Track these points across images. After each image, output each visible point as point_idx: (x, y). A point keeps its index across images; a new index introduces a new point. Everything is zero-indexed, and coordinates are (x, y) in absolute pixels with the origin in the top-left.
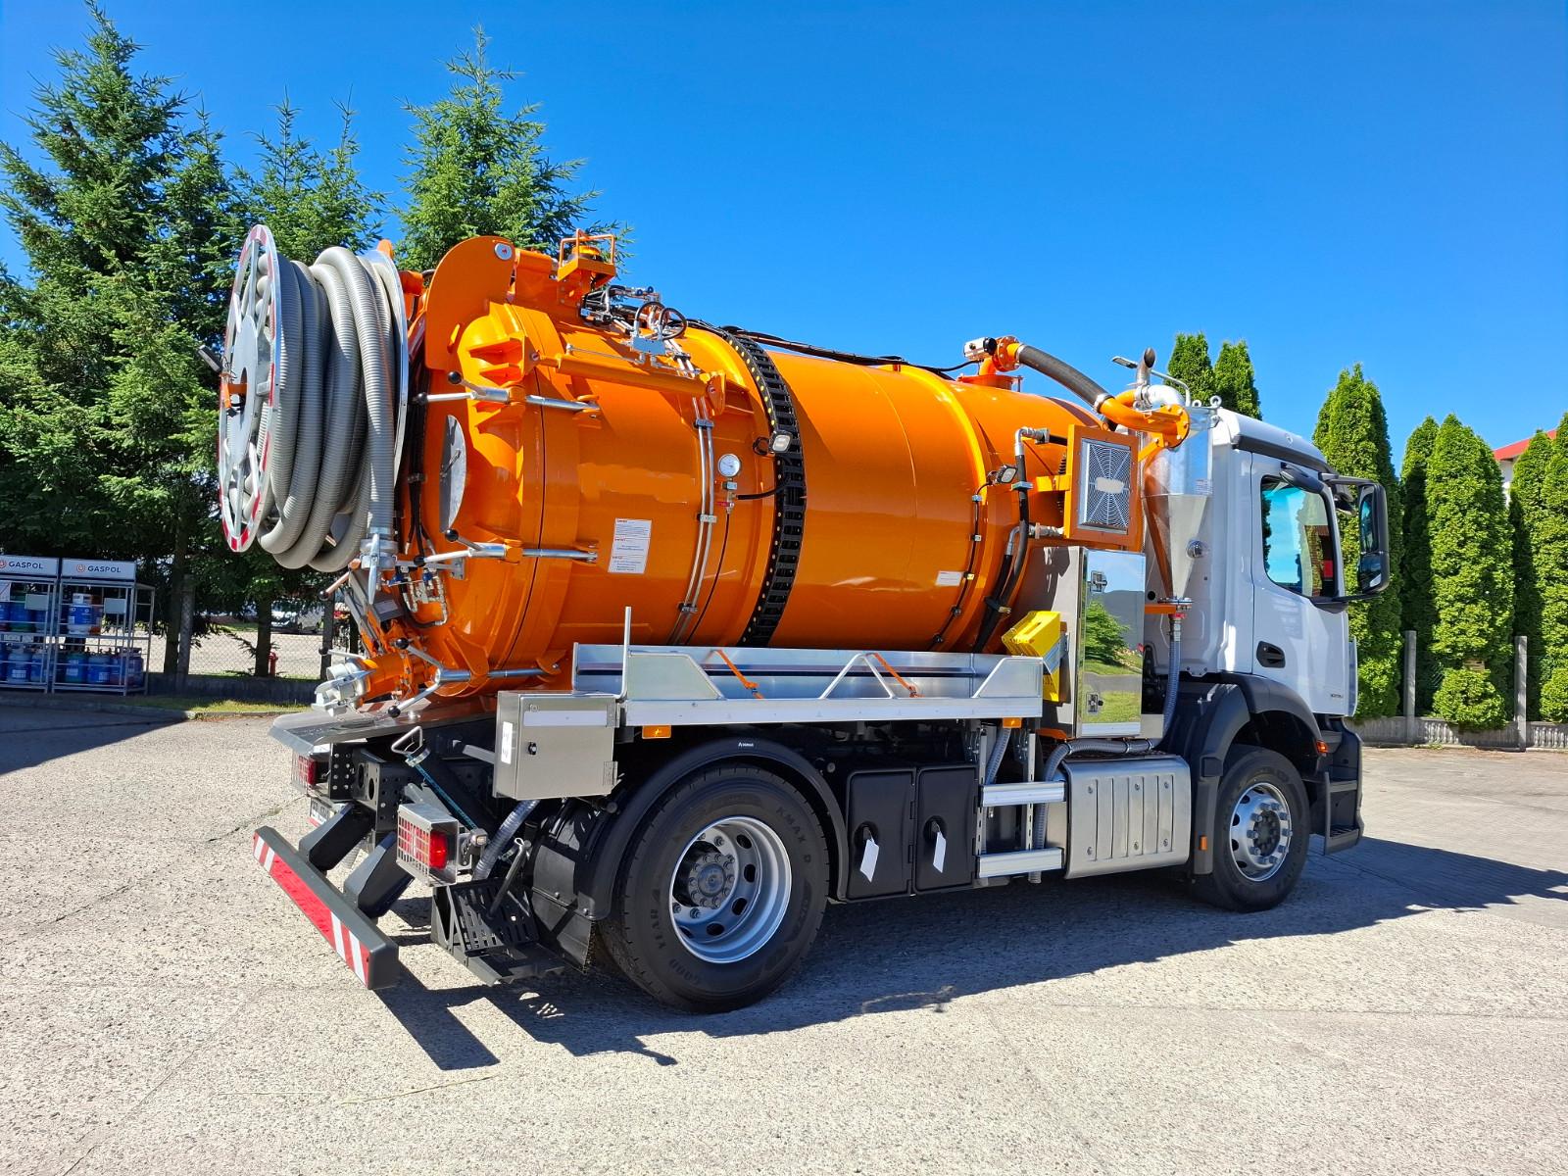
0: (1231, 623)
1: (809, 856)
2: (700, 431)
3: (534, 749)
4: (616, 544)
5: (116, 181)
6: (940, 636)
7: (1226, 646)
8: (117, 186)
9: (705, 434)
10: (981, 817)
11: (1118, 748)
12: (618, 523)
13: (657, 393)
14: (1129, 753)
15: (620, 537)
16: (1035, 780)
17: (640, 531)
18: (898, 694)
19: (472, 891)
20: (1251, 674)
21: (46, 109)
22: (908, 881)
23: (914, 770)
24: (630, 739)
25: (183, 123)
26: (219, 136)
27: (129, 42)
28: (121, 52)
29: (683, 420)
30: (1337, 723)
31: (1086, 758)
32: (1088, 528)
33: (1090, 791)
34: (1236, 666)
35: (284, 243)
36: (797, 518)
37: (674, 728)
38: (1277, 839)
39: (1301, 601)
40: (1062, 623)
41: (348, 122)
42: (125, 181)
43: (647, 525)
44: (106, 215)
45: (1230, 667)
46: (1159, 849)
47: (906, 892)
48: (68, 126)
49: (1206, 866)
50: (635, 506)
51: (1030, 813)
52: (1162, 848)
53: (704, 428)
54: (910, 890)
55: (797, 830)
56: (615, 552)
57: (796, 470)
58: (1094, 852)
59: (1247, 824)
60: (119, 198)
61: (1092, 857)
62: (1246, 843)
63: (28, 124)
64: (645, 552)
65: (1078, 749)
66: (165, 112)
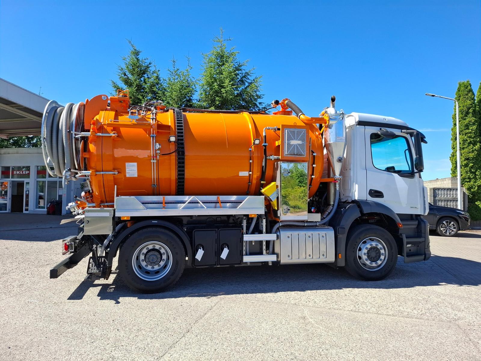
0: (356, 183)
1: (178, 253)
2: (152, 138)
3: (87, 222)
4: (127, 169)
5: (134, 87)
6: (248, 191)
7: (355, 191)
8: (135, 88)
9: (153, 138)
10: (244, 244)
11: (303, 224)
12: (127, 164)
13: (142, 129)
14: (306, 226)
15: (127, 167)
16: (266, 233)
17: (133, 166)
18: (207, 207)
19: (103, 258)
20: (367, 200)
21: (120, 71)
22: (216, 262)
23: (217, 229)
24: (116, 220)
25: (152, 69)
26: (159, 71)
27: (139, 51)
28: (137, 53)
29: (147, 135)
30: (419, 217)
31: (287, 227)
32: (289, 156)
33: (288, 237)
34: (358, 198)
35: (171, 97)
36: (183, 159)
37: (131, 217)
38: (380, 257)
39: (393, 175)
40: (277, 185)
41: (189, 61)
42: (136, 86)
43: (136, 164)
44: (133, 95)
45: (356, 198)
46: (320, 257)
47: (215, 265)
48: (125, 75)
49: (342, 263)
50: (132, 159)
51: (264, 243)
52: (321, 257)
53: (153, 137)
54: (217, 264)
55: (173, 245)
56: (127, 171)
57: (182, 146)
58: (291, 256)
59: (365, 251)
60: (136, 91)
61: (290, 258)
62: (364, 257)
63: (117, 75)
64: (136, 171)
65: (283, 224)
66: (148, 67)
